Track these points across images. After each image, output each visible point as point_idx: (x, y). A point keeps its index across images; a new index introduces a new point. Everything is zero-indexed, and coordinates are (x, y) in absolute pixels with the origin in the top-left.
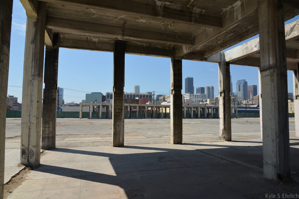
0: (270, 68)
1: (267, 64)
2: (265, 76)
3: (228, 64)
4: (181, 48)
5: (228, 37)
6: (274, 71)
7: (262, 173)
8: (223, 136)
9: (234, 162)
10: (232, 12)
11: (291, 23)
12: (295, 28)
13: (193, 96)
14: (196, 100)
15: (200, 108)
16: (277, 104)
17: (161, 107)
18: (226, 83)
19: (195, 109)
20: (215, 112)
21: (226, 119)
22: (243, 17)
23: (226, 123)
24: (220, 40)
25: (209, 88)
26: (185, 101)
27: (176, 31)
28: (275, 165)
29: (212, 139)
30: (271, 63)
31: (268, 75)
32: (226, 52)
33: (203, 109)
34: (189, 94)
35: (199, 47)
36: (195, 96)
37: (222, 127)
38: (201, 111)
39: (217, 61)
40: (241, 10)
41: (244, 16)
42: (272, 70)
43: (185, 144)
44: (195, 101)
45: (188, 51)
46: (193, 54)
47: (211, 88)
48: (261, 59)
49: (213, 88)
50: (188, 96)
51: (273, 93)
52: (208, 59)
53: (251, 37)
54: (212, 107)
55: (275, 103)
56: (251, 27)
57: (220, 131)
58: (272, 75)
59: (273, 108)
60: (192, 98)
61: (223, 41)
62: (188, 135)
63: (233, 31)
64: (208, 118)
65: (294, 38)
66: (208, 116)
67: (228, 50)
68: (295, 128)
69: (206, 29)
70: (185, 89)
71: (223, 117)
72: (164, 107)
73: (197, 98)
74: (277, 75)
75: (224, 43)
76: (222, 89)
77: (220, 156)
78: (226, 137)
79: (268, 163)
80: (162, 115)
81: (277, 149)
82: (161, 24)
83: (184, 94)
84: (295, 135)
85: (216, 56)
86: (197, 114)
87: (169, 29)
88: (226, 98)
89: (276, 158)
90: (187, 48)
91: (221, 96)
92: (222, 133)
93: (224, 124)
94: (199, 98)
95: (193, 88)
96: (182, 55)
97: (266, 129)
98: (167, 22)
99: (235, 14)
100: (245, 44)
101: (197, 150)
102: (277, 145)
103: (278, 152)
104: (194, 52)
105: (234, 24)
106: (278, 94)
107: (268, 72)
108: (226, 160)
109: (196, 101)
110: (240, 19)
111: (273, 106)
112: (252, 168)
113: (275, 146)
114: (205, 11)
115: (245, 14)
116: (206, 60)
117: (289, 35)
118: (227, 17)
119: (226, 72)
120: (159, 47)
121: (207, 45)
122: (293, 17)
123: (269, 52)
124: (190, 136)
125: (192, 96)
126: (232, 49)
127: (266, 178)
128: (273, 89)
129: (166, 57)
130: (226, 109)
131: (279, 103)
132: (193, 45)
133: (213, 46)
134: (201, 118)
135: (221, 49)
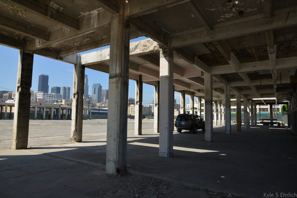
0: (116, 76)
1: (114, 72)
2: (112, 83)
3: (83, 67)
4: (33, 41)
5: (85, 41)
6: (119, 80)
7: (104, 169)
8: (74, 138)
9: (82, 163)
10: (90, 18)
11: (136, 41)
12: (138, 46)
13: (48, 95)
14: (50, 99)
15: (54, 109)
16: (119, 108)
17: (5, 106)
18: (80, 85)
19: (48, 110)
20: (69, 113)
21: (78, 121)
22: (98, 26)
23: (78, 124)
24: (78, 42)
25: (65, 88)
26: (37, 101)
27: (28, 21)
28: (115, 161)
29: (63, 141)
30: (117, 72)
31: (114, 83)
32: (83, 55)
33: (57, 110)
34: (42, 93)
35: (54, 44)
36: (49, 96)
37: (73, 128)
38: (54, 112)
39: (73, 62)
40: (97, 19)
41: (100, 25)
42: (118, 78)
43: (31, 148)
44: (48, 101)
45: (41, 46)
46: (47, 50)
47: (67, 88)
48: (110, 67)
49: (69, 89)
50: (41, 95)
51: (117, 98)
52: (64, 58)
53: (105, 46)
54: (67, 108)
55: (118, 107)
56: (105, 37)
57: (71, 132)
58: (117, 83)
59: (116, 111)
60: (45, 97)
61: (80, 44)
62: (36, 137)
63: (89, 37)
64: (62, 119)
65: (137, 54)
66: (62, 117)
67: (84, 54)
68: (134, 128)
69: (63, 28)
70: (39, 87)
71: (75, 118)
72: (9, 106)
73: (51, 98)
74: (121, 83)
75: (81, 46)
76: (76, 91)
77: (68, 158)
78: (77, 138)
79: (109, 160)
80: (6, 115)
81: (118, 147)
82: (9, 7)
83: (37, 93)
84: (134, 133)
85: (72, 57)
86: (50, 114)
87: (20, 17)
88: (79, 100)
89: (116, 155)
90: (41, 43)
91: (74, 97)
92: (73, 135)
93: (76, 125)
94: (54, 98)
95: (48, 87)
96: (33, 49)
97: (109, 130)
98: (17, 7)
99: (92, 21)
100: (100, 51)
101: (44, 154)
102: (118, 144)
103: (118, 150)
104: (49, 49)
105: (91, 30)
106: (121, 99)
107: (114, 80)
108: (74, 161)
109: (50, 101)
110: (96, 27)
111: (116, 110)
112: (97, 166)
113: (116, 144)
114: (63, 9)
115: (100, 24)
116: (61, 59)
117: (134, 51)
118: (85, 22)
119: (81, 75)
120: (5, 33)
121: (63, 44)
122: (137, 38)
123: (116, 62)
124: (38, 138)
125: (46, 95)
126: (88, 53)
127: (108, 174)
128: (117, 95)
129: (13, 48)
130: (79, 110)
131: (121, 107)
132: (48, 41)
133: (69, 46)
134: (54, 119)
135: (78, 51)
